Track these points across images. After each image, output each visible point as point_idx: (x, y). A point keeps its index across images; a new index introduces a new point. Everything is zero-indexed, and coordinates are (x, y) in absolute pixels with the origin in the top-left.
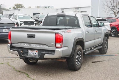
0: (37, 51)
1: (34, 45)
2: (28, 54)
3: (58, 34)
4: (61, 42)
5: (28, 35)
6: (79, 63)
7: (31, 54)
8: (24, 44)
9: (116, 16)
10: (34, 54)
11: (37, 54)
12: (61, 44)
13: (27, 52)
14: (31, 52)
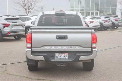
0: (66, 54)
5: (57, 36)
8: (51, 47)
9: (27, 14)
11: (67, 57)
14: (59, 55)
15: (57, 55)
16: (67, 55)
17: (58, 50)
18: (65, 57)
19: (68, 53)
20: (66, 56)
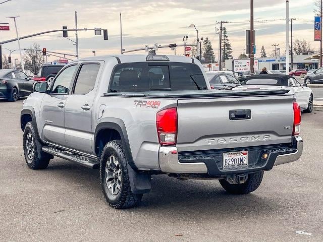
0: (244, 154)
1: (244, 137)
2: (221, 166)
5: (231, 112)
7: (231, 163)
8: (217, 139)
10: (239, 162)
11: (246, 162)
14: (231, 158)
15: (227, 157)
16: (246, 156)
17: (231, 144)
18: (241, 160)
19: (247, 152)
20: (243, 159)
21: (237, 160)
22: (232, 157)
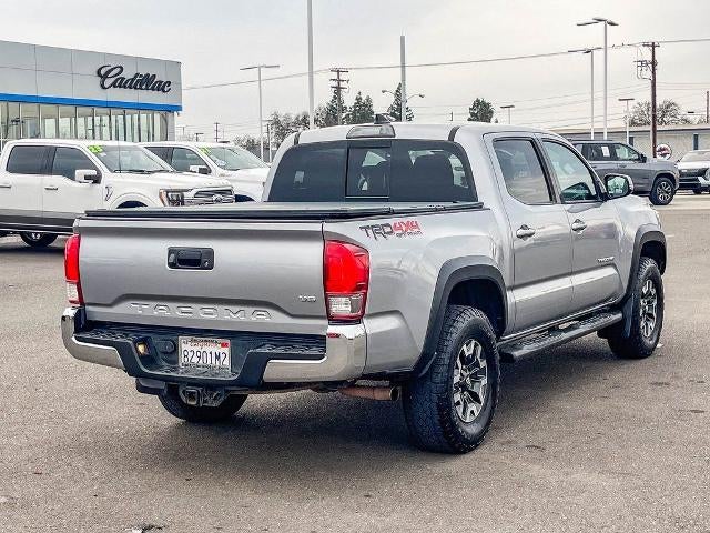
0: (223, 345)
1: (209, 308)
2: (176, 362)
3: (340, 240)
4: (359, 288)
5: (171, 251)
6: (473, 407)
7: (195, 360)
8: (154, 304)
10: (211, 360)
11: (227, 363)
12: (358, 297)
13: (169, 348)
14: (196, 349)
15: (185, 345)
16: (226, 350)
18: (218, 357)
19: (228, 341)
20: (222, 357)
21: (209, 355)
22: (198, 348)
